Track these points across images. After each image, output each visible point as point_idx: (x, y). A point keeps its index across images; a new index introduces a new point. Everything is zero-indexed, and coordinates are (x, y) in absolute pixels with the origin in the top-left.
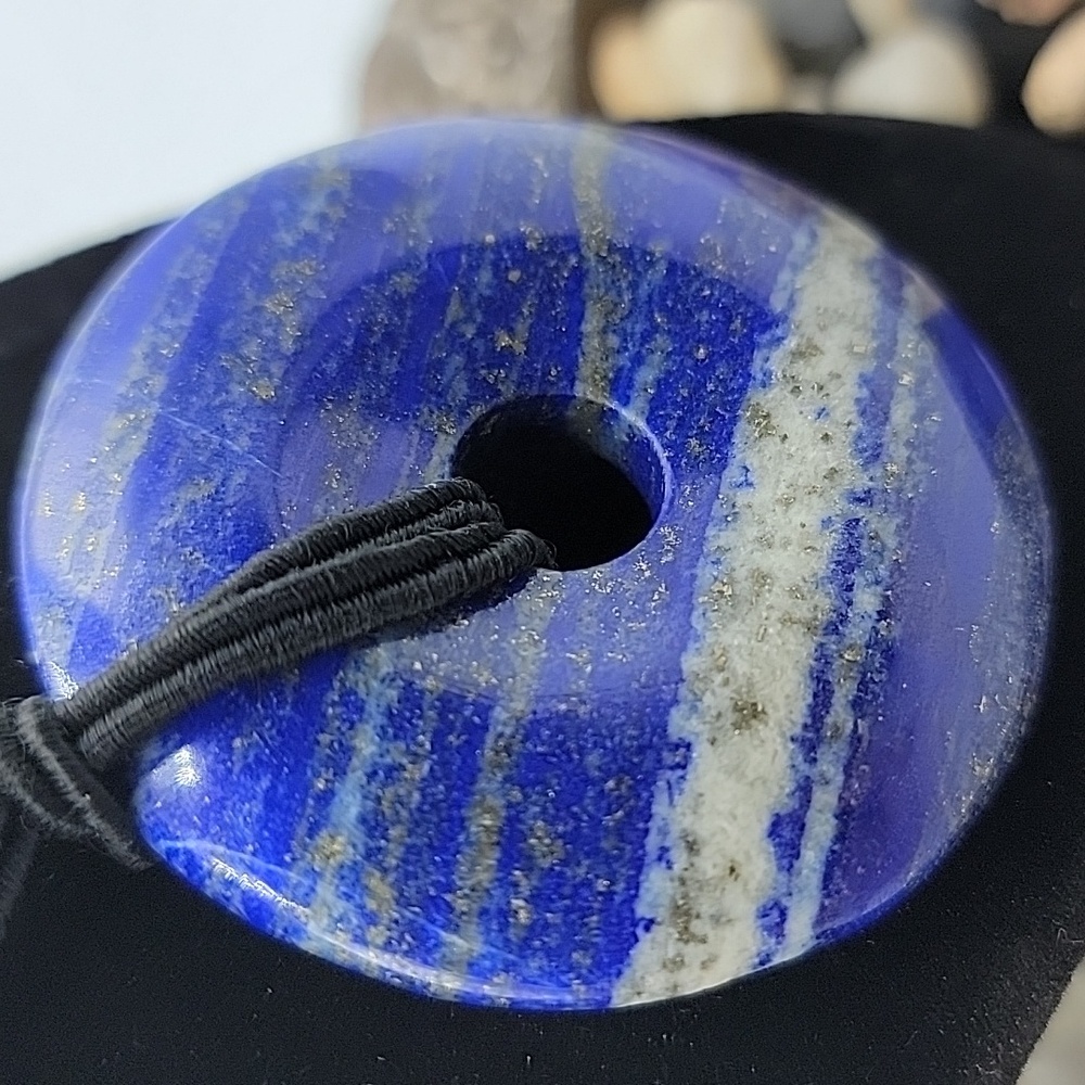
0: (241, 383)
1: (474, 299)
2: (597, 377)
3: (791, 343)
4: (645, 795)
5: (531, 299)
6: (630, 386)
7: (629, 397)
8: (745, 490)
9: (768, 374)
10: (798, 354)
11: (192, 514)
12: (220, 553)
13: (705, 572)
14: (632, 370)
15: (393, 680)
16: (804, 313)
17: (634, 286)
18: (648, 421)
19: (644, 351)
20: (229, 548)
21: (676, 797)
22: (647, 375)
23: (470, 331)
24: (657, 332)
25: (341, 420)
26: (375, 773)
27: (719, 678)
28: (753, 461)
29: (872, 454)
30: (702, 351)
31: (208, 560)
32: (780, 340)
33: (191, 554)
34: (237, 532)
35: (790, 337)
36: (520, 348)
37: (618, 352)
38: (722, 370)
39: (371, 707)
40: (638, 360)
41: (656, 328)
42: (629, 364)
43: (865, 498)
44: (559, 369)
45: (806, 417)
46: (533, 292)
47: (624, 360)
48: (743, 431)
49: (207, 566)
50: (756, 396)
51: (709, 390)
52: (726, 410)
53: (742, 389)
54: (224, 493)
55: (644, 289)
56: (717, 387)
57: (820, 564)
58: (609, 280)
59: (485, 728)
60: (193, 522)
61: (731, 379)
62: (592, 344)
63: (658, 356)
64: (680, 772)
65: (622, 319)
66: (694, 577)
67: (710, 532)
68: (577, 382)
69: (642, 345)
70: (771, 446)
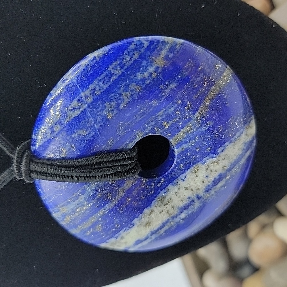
0: (106, 111)
1: (166, 112)
2: (176, 140)
3: (214, 159)
4: (121, 229)
5: (177, 119)
6: (180, 146)
7: (178, 148)
8: (182, 181)
9: (205, 162)
10: (214, 162)
11: (79, 137)
12: (78, 150)
13: (162, 193)
14: (183, 143)
15: (93, 191)
16: (222, 155)
17: (198, 128)
18: (178, 155)
19: (189, 141)
20: (81, 150)
21: (125, 231)
22: (185, 146)
23: (160, 118)
24: (194, 140)
25: (121, 128)
26: (79, 204)
27: (148, 216)
28: (188, 176)
29: (208, 190)
30: (198, 149)
31: (75, 149)
32: (213, 157)
33: (73, 146)
34: (84, 147)
35: (215, 158)
36: (167, 127)
37: (184, 138)
38: (198, 155)
39: (86, 194)
40: (186, 142)
41: (194, 139)
42: (184, 142)
43: (198, 198)
44: (171, 135)
45: (204, 175)
46: (179, 117)
47: (184, 140)
48: (192, 169)
49: (74, 151)
50: (200, 165)
51: (193, 157)
52: (192, 163)
53: (199, 162)
54: (87, 136)
55: (199, 130)
56: (195, 158)
57: (181, 205)
58: (195, 124)
59: (103, 207)
60: (77, 139)
61: (199, 158)
62: (181, 134)
63: (190, 144)
64: (129, 228)
65: (190, 133)
66: (160, 192)
67: (170, 185)
68: (172, 139)
69: (189, 140)
70: (194, 176)
